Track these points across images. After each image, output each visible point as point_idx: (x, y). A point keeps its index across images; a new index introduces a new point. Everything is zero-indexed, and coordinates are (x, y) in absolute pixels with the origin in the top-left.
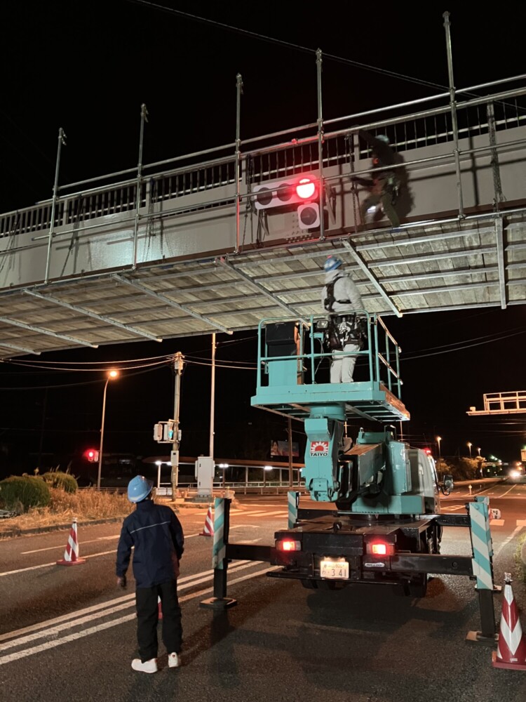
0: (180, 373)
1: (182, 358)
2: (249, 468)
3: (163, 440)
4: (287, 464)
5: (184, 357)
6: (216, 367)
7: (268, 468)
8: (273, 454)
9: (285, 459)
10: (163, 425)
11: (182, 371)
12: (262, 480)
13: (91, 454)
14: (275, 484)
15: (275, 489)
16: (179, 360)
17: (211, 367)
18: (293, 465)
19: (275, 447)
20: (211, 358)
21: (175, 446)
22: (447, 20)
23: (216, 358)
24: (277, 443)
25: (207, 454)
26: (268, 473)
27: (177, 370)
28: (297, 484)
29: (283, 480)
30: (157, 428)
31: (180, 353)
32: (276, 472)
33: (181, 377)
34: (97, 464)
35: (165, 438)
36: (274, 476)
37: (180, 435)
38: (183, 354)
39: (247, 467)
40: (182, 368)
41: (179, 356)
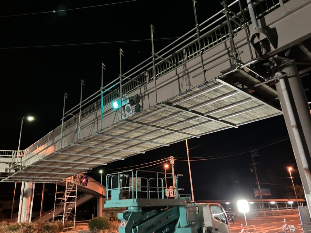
0: (173, 165)
1: (173, 159)
5: (174, 158)
6: (190, 161)
10: (169, 189)
11: (174, 164)
16: (172, 159)
17: (188, 161)
20: (187, 157)
23: (189, 157)
27: (172, 164)
30: (167, 191)
31: (172, 156)
33: (174, 167)
35: (170, 195)
38: (173, 157)
40: (174, 163)
41: (172, 158)
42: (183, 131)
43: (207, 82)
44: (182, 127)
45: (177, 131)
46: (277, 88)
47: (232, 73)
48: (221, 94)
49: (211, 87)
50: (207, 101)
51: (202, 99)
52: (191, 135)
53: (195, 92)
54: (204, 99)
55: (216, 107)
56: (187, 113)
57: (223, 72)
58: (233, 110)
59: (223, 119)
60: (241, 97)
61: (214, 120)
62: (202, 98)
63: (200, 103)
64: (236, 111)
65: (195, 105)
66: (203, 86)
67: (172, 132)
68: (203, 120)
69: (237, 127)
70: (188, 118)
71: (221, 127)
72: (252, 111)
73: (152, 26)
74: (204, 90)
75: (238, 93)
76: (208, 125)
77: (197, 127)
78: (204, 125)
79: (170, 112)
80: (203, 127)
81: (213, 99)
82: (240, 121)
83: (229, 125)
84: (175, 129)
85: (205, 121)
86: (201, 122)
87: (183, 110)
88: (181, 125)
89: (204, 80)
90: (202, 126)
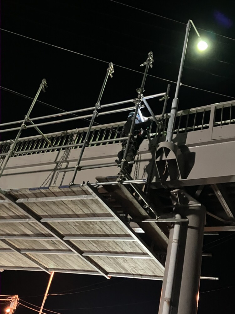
1: (18, 301)
5: (18, 300)
16: (14, 301)
23: (44, 308)
31: (17, 296)
40: (15, 308)
41: (16, 298)
42: (27, 253)
43: (73, 185)
44: (27, 246)
45: (19, 250)
46: (170, 236)
47: (111, 185)
48: (90, 212)
49: (76, 195)
50: (69, 216)
51: (62, 209)
52: (40, 265)
53: (53, 193)
54: (66, 210)
55: (82, 231)
56: (37, 223)
57: (100, 180)
58: (106, 247)
59: (90, 255)
60: (119, 229)
61: (76, 253)
62: (62, 207)
63: (58, 214)
64: (110, 249)
65: (51, 214)
66: (66, 188)
67: (9, 249)
68: (61, 247)
69: (109, 277)
70: (38, 233)
71: (86, 269)
72: (132, 258)
73: (44, 82)
74: (66, 196)
75: (114, 220)
76: (67, 256)
77: (50, 255)
78: (61, 255)
79: (12, 213)
80: (60, 258)
81: (78, 216)
82: (115, 270)
83: (97, 269)
84: (17, 246)
85: (64, 249)
86: (57, 248)
87: (30, 216)
88: (26, 241)
89: (71, 180)
90: (57, 256)
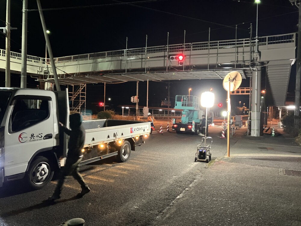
2: (153, 110)
3: (133, 102)
4: (167, 109)
7: (161, 110)
8: (162, 105)
9: (167, 107)
10: (133, 97)
12: (158, 114)
13: (101, 104)
14: (162, 115)
15: (163, 117)
18: (169, 109)
19: (163, 102)
21: (137, 104)
22: (210, 29)
24: (163, 101)
25: (146, 106)
26: (160, 112)
28: (170, 116)
29: (165, 114)
30: (132, 98)
32: (163, 111)
34: (103, 107)
35: (134, 101)
36: (162, 113)
37: (138, 100)
39: (153, 109)
